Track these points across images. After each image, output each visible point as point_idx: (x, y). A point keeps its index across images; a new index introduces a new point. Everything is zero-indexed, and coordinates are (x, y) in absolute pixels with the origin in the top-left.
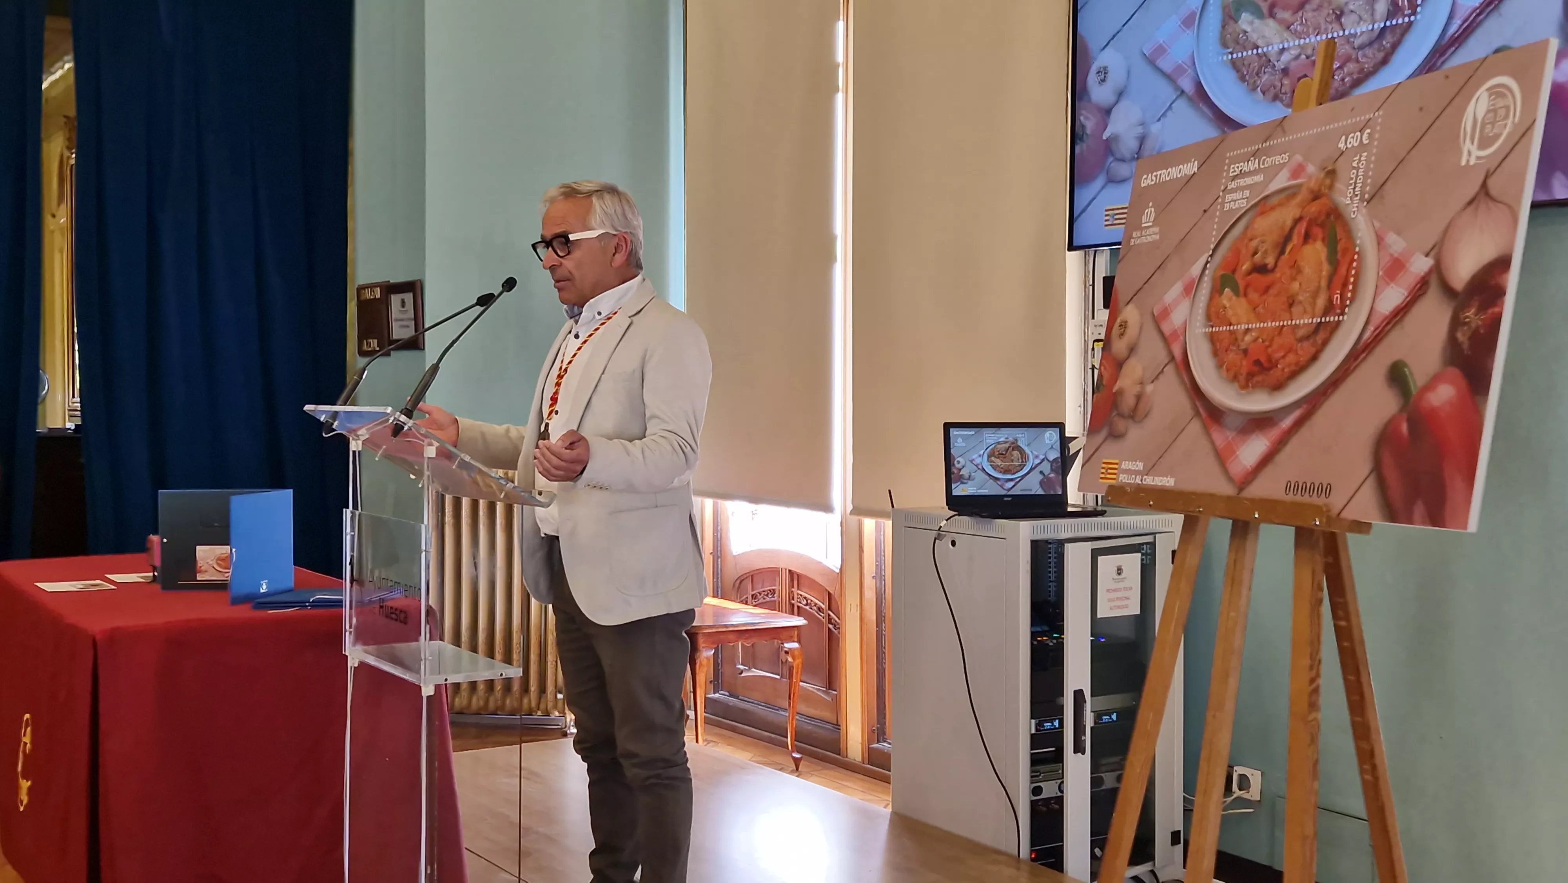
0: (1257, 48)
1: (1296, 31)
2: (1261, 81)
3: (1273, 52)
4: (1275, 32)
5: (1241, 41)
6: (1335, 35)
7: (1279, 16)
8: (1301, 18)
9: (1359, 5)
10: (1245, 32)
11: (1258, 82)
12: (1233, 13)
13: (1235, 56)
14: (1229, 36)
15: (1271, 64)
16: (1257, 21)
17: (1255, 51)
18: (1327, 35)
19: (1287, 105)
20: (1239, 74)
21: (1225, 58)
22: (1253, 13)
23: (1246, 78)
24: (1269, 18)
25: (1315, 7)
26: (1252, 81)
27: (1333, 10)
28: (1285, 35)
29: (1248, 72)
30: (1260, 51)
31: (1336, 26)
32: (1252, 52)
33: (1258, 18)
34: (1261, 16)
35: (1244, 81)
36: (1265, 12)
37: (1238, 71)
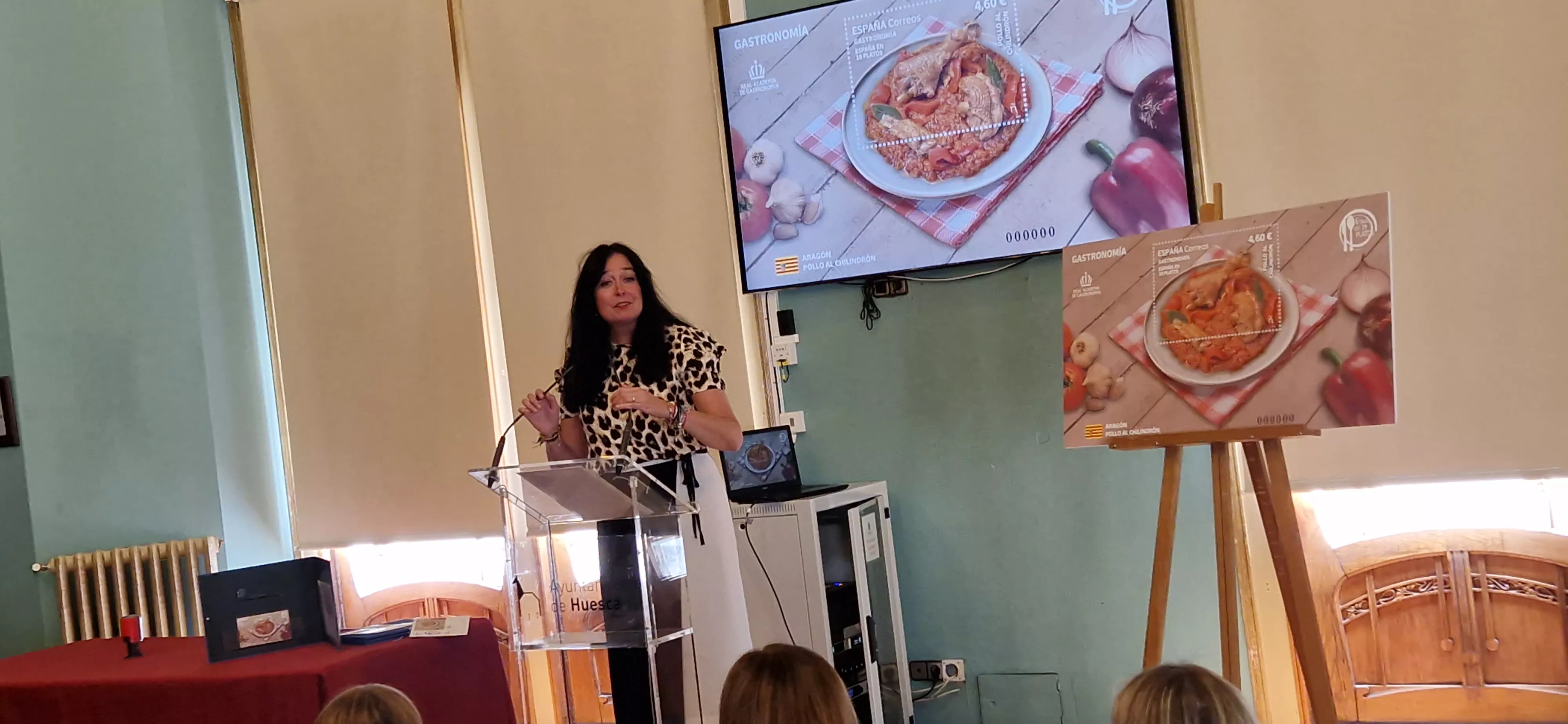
0: (899, 139)
1: (930, 128)
2: (905, 164)
3: (913, 143)
4: (913, 128)
5: (885, 135)
6: (963, 131)
7: (914, 117)
8: (934, 119)
9: (979, 111)
10: (887, 129)
11: (903, 164)
12: (874, 114)
13: (880, 145)
14: (873, 131)
15: (913, 151)
16: (896, 121)
17: (897, 142)
18: (957, 131)
19: (930, 180)
20: (886, 158)
21: (872, 147)
22: (892, 115)
23: (893, 161)
24: (907, 119)
25: (943, 112)
26: (898, 163)
27: (959, 114)
28: (922, 131)
29: (893, 157)
30: (902, 142)
31: (963, 125)
32: (895, 143)
33: (897, 118)
34: (899, 117)
35: (892, 163)
36: (903, 114)
37: (885, 156)
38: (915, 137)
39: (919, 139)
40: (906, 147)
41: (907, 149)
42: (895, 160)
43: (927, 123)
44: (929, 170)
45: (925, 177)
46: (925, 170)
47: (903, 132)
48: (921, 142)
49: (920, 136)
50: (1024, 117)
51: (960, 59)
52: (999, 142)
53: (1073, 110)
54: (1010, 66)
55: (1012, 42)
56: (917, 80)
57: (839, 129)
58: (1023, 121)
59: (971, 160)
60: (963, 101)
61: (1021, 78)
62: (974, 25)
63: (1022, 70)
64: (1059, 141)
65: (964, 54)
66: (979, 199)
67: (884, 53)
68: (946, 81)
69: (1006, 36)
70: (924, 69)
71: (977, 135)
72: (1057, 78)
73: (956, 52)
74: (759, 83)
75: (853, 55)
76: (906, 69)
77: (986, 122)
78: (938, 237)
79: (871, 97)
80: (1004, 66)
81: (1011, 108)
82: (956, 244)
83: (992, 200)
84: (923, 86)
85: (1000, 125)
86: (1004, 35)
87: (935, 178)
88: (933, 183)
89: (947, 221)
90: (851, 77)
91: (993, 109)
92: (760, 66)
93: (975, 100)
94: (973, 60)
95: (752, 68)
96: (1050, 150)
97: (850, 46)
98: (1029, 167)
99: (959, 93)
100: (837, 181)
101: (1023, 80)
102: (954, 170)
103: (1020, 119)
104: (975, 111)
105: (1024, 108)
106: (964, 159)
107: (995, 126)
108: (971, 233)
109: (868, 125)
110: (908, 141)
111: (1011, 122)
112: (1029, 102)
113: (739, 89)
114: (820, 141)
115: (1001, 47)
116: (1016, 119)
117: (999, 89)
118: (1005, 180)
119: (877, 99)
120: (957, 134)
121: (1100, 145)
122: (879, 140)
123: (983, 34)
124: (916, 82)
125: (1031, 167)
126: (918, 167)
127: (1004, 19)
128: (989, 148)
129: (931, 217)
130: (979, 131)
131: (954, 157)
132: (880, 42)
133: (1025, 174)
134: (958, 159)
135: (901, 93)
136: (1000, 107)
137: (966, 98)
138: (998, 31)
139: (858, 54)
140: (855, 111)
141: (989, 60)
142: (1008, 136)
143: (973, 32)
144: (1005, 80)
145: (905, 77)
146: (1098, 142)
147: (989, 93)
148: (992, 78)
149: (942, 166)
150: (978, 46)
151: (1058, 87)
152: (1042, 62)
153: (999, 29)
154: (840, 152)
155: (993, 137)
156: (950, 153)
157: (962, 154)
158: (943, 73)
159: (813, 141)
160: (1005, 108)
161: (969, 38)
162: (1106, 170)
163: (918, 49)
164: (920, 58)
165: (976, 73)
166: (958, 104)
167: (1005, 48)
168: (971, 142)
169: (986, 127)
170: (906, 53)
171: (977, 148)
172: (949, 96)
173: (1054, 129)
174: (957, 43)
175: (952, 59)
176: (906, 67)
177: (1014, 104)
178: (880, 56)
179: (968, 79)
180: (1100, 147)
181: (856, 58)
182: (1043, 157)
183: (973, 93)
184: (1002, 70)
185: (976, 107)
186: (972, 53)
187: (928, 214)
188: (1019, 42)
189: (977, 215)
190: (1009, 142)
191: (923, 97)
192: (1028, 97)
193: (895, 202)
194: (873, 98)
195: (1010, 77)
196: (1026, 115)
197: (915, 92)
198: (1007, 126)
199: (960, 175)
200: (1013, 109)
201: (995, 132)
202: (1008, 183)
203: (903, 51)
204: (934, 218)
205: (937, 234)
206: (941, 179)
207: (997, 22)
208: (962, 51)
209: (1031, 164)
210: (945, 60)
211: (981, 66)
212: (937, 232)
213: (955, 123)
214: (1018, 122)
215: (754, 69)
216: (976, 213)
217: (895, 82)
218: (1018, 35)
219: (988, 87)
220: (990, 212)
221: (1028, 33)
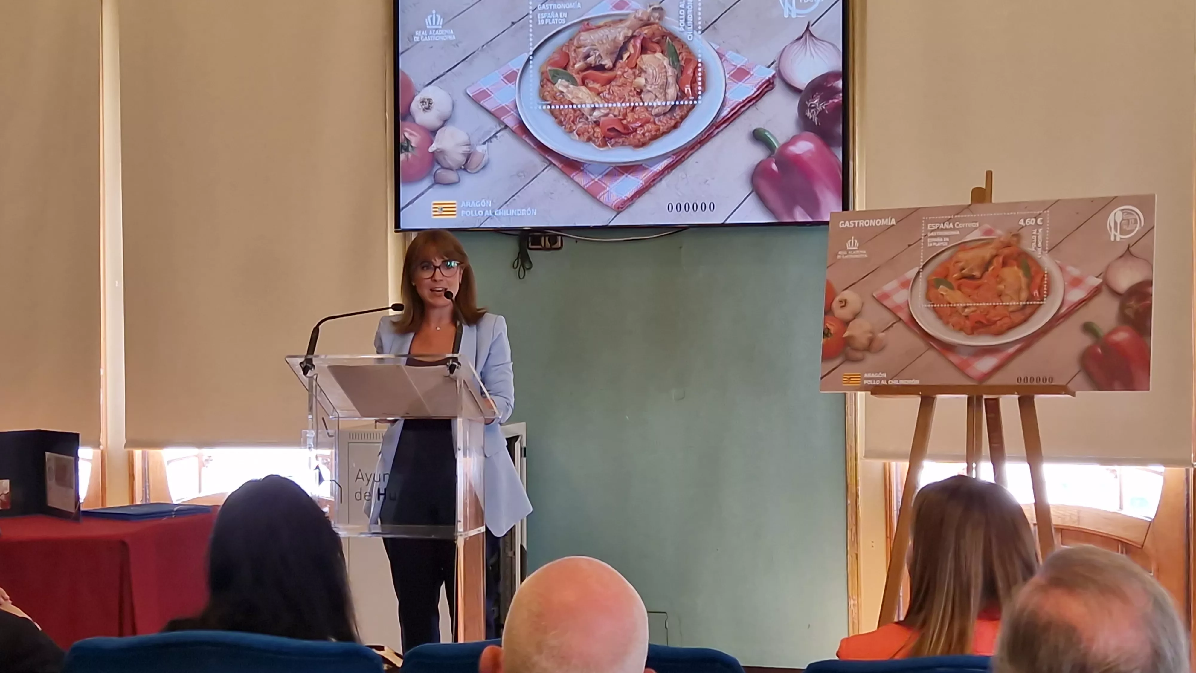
0: (572, 104)
1: (605, 98)
2: (576, 128)
3: (586, 109)
4: (587, 96)
5: (558, 98)
6: (637, 104)
7: (590, 85)
8: (609, 90)
9: (655, 88)
10: (562, 92)
11: (574, 128)
12: (550, 78)
13: (553, 107)
14: (547, 93)
15: (585, 117)
16: (571, 86)
17: (570, 106)
18: (630, 104)
19: (599, 146)
20: (557, 120)
21: (544, 107)
22: (568, 81)
23: (564, 123)
24: (582, 86)
25: (620, 84)
26: (569, 126)
27: (635, 89)
28: (596, 99)
29: (565, 120)
30: (575, 106)
31: (638, 99)
32: (568, 107)
33: (573, 84)
34: (575, 83)
35: (562, 125)
36: (579, 81)
37: (556, 118)
38: (588, 103)
39: (593, 106)
40: (578, 112)
41: (579, 114)
42: (566, 123)
43: (602, 92)
44: (599, 136)
45: (594, 142)
46: (595, 135)
47: (578, 97)
48: (594, 109)
49: (593, 103)
50: (697, 99)
51: (641, 37)
52: (671, 119)
53: (744, 99)
54: (689, 52)
55: (694, 29)
56: (596, 51)
57: (513, 86)
58: (695, 102)
59: (642, 132)
60: (640, 76)
61: (698, 63)
62: (658, 8)
63: (700, 56)
64: (727, 126)
65: (646, 34)
66: (646, 169)
67: (566, 23)
68: (625, 56)
69: (688, 22)
70: (605, 41)
71: (650, 109)
72: (733, 67)
73: (637, 31)
74: (435, 32)
75: (535, 20)
76: (586, 40)
77: (660, 99)
78: (601, 200)
79: (549, 61)
80: (683, 51)
81: (686, 89)
82: (618, 208)
83: (658, 171)
84: (601, 58)
85: (673, 103)
86: (686, 21)
87: (605, 145)
88: (602, 149)
89: (611, 187)
90: (531, 40)
91: (668, 88)
92: (439, 16)
93: (651, 77)
94: (654, 40)
95: (429, 17)
96: (718, 133)
97: (533, 11)
98: (696, 145)
99: (638, 70)
100: (505, 135)
101: (700, 65)
102: (623, 139)
103: (693, 101)
104: (651, 87)
105: (698, 91)
106: (635, 130)
107: (668, 103)
108: (634, 200)
109: (542, 86)
110: (581, 106)
111: (684, 103)
112: (703, 85)
113: (413, 35)
114: (492, 95)
115: (682, 32)
116: (689, 100)
117: (675, 70)
118: (673, 155)
119: (555, 64)
120: (630, 106)
121: (766, 133)
122: (552, 102)
123: (666, 17)
124: (595, 53)
125: (699, 145)
126: (588, 133)
127: (688, 7)
128: (660, 123)
129: (596, 180)
130: (652, 107)
131: (626, 127)
132: (563, 10)
133: (692, 152)
134: (629, 129)
135: (580, 61)
136: (676, 86)
137: (643, 74)
138: (681, 17)
139: (541, 19)
140: (531, 71)
141: (669, 42)
142: (680, 114)
143: (656, 14)
144: (682, 63)
145: (585, 47)
146: (765, 130)
147: (666, 72)
148: (671, 59)
149: (612, 134)
150: (660, 28)
151: (732, 75)
152: (719, 51)
153: (682, 15)
154: (512, 108)
155: (665, 114)
156: (622, 123)
157: (633, 125)
158: (624, 48)
159: (485, 94)
160: (680, 88)
161: (652, 19)
162: (770, 156)
163: (601, 23)
164: (602, 31)
165: (655, 52)
166: (635, 79)
167: (685, 33)
168: (644, 116)
169: (659, 104)
170: (588, 24)
171: (648, 122)
172: (626, 70)
173: (724, 113)
174: (641, 22)
175: (633, 37)
176: (586, 38)
177: (688, 86)
178: (562, 24)
179: (646, 57)
180: (766, 135)
181: (537, 22)
182: (711, 138)
183: (650, 71)
184: (680, 53)
185: (652, 84)
186: (654, 34)
187: (593, 177)
188: (700, 30)
189: (641, 184)
190: (680, 121)
191: (601, 68)
192: (703, 82)
193: (561, 163)
194: (551, 61)
195: (688, 61)
196: (700, 97)
197: (593, 62)
198: (679, 105)
199: (630, 145)
200: (688, 90)
201: (668, 110)
202: (675, 157)
203: (586, 23)
204: (599, 182)
205: (600, 197)
206: (611, 147)
207: (681, 9)
208: (645, 30)
209: (699, 143)
210: (625, 37)
211: (661, 46)
212: (601, 194)
213: (629, 95)
214: (691, 102)
215: (432, 19)
216: (641, 182)
217: (575, 51)
218: (700, 23)
219: (665, 67)
220: (655, 182)
221: (710, 23)
